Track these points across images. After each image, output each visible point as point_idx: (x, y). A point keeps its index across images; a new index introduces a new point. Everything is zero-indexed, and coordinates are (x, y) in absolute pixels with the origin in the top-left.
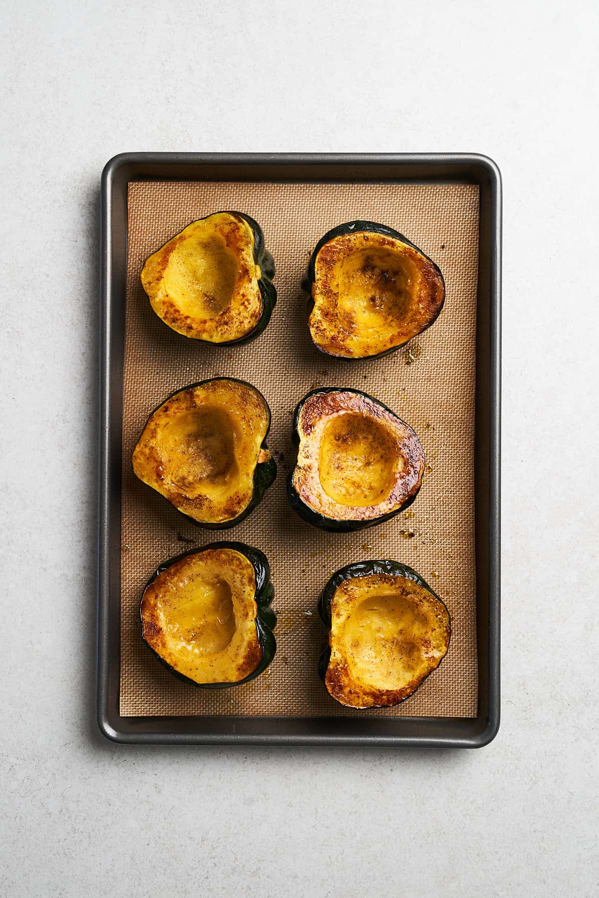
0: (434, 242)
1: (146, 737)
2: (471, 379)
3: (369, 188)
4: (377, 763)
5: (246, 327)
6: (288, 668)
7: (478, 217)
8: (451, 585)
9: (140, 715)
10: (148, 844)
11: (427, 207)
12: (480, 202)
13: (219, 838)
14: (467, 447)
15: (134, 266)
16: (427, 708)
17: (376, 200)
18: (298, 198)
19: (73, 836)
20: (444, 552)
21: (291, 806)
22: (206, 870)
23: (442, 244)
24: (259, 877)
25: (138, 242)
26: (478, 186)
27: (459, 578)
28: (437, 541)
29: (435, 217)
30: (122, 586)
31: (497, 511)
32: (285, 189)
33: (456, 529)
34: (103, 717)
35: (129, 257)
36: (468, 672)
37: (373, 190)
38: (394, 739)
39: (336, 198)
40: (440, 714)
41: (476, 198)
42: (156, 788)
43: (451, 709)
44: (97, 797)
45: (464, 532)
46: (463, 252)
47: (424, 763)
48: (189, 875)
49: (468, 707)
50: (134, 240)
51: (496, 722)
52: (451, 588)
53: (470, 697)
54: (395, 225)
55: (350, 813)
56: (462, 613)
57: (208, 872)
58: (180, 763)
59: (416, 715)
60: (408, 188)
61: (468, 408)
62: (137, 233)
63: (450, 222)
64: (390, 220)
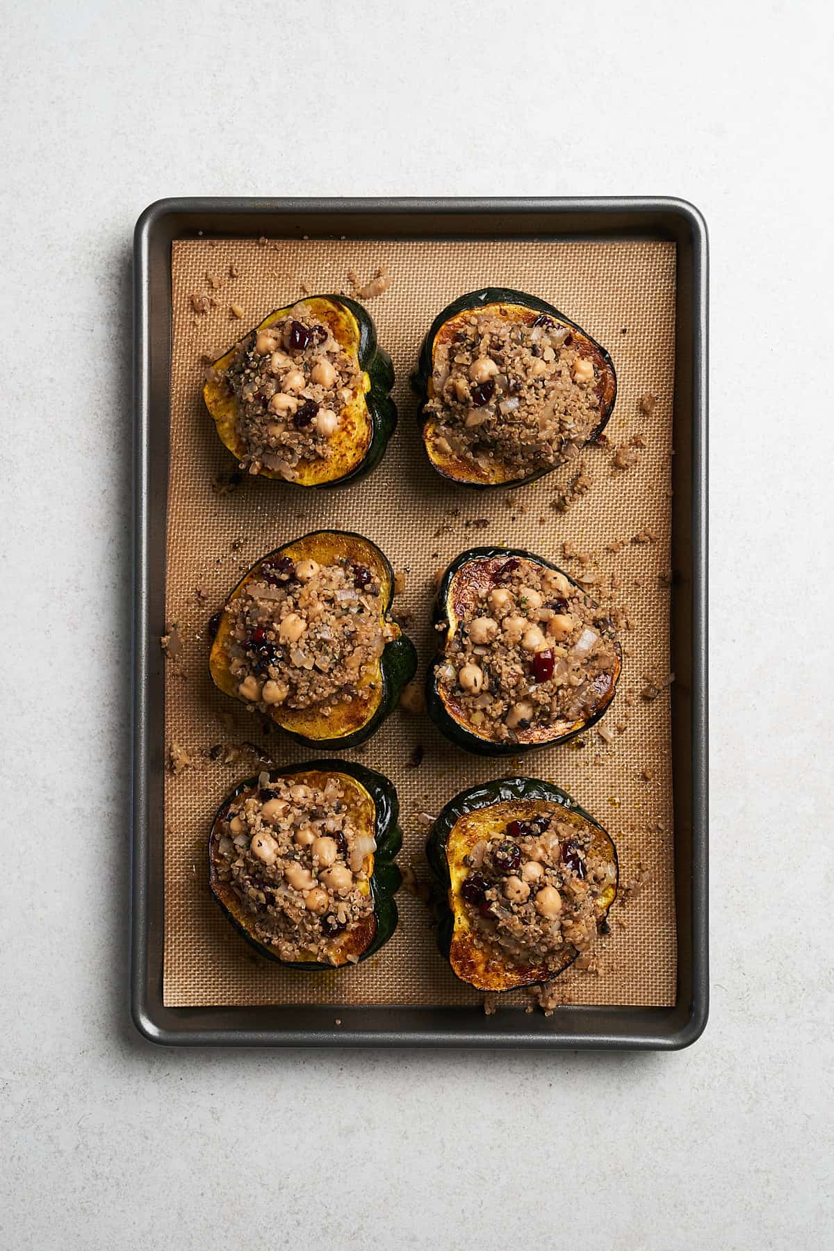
0: (612, 324)
1: (201, 1036)
2: (664, 521)
3: (518, 248)
4: (530, 1075)
5: (350, 461)
6: (404, 936)
7: (674, 288)
8: (637, 816)
9: (192, 1005)
10: (202, 1194)
11: (601, 275)
12: (678, 267)
13: (304, 1186)
14: (659, 618)
15: (181, 361)
16: (603, 993)
17: (528, 265)
18: (417, 262)
19: (95, 1182)
20: (627, 769)
21: (407, 1138)
22: (285, 1231)
23: (623, 327)
24: (362, 1240)
25: (186, 326)
26: (675, 244)
27: (648, 806)
28: (617, 753)
29: (612, 289)
30: (166, 820)
31: (704, 709)
32: (397, 250)
33: (644, 736)
34: (140, 1008)
35: (174, 347)
36: (662, 941)
37: (524, 250)
38: (556, 1038)
39: (470, 262)
40: (623, 1001)
41: (672, 261)
42: (213, 1113)
43: (638, 994)
44: (128, 1127)
45: (656, 740)
46: (653, 338)
47: (597, 1074)
48: (261, 1238)
49: (662, 992)
50: (181, 323)
51: (703, 1012)
52: (638, 820)
53: (665, 977)
54: (556, 300)
55: (491, 1148)
56: (653, 856)
57: (288, 1233)
58: (247, 1078)
59: (588, 1003)
60: (574, 247)
61: (660, 563)
62: (185, 313)
63: (634, 296)
64: (548, 293)
